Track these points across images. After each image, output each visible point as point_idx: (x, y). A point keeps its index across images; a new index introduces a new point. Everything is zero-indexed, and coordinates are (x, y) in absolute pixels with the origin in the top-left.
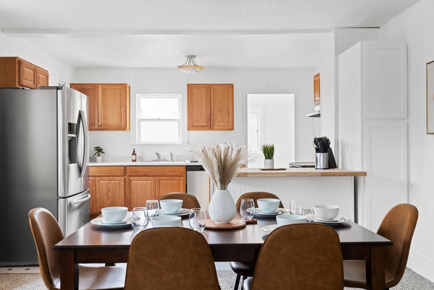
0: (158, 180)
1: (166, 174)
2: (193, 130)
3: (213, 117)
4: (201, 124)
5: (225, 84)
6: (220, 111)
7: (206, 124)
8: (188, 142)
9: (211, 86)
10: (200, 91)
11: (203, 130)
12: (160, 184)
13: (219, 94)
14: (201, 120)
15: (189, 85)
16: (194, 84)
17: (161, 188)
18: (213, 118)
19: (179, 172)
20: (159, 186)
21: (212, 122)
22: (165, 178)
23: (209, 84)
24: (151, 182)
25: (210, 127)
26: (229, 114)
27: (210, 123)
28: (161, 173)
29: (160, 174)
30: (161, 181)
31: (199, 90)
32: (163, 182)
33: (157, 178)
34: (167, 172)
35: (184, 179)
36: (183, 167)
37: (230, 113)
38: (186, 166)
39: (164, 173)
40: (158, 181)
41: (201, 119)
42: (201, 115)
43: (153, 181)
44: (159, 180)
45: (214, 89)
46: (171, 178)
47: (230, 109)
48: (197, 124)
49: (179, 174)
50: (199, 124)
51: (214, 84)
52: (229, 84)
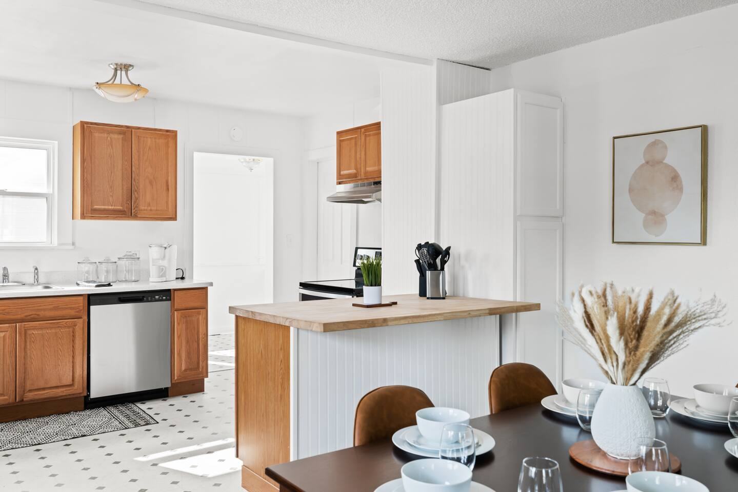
0: (23, 329)
1: (42, 314)
2: (92, 218)
3: (136, 193)
4: (110, 207)
5: (160, 130)
6: (151, 183)
7: (121, 206)
8: (71, 243)
9: (133, 130)
10: (109, 138)
11: (114, 218)
12: (28, 336)
13: (150, 148)
14: (111, 199)
15: (85, 125)
16: (96, 124)
17: (28, 347)
18: (137, 196)
19: (71, 308)
20: (26, 342)
21: (134, 203)
22: (40, 324)
23: (128, 127)
24: (4, 337)
25: (130, 214)
26: (168, 189)
27: (130, 205)
28: (31, 313)
29: (26, 316)
30: (30, 332)
31: (107, 137)
32: (35, 332)
33: (20, 326)
34: (44, 310)
35: (84, 322)
36: (81, 298)
37: (170, 187)
38: (89, 296)
39: (38, 313)
40: (23, 333)
41: (112, 196)
42: (111, 187)
43: (8, 334)
44: (25, 330)
45: (138, 136)
46: (54, 323)
47: (170, 178)
48: (103, 207)
49: (73, 313)
50: (106, 207)
51: (139, 128)
52: (167, 131)
